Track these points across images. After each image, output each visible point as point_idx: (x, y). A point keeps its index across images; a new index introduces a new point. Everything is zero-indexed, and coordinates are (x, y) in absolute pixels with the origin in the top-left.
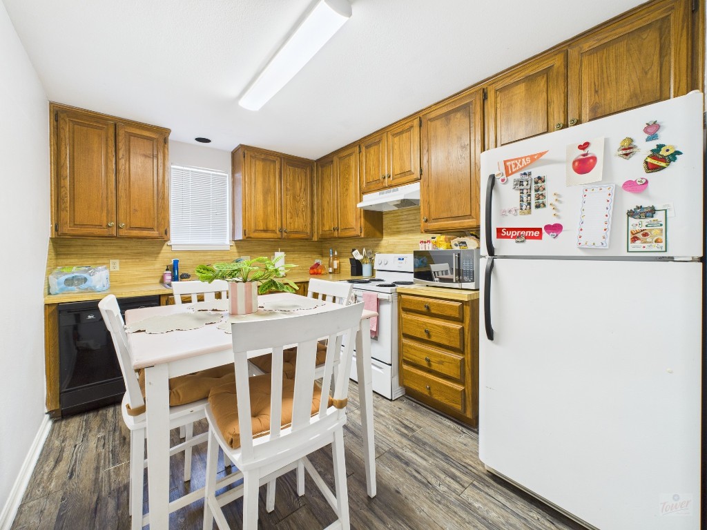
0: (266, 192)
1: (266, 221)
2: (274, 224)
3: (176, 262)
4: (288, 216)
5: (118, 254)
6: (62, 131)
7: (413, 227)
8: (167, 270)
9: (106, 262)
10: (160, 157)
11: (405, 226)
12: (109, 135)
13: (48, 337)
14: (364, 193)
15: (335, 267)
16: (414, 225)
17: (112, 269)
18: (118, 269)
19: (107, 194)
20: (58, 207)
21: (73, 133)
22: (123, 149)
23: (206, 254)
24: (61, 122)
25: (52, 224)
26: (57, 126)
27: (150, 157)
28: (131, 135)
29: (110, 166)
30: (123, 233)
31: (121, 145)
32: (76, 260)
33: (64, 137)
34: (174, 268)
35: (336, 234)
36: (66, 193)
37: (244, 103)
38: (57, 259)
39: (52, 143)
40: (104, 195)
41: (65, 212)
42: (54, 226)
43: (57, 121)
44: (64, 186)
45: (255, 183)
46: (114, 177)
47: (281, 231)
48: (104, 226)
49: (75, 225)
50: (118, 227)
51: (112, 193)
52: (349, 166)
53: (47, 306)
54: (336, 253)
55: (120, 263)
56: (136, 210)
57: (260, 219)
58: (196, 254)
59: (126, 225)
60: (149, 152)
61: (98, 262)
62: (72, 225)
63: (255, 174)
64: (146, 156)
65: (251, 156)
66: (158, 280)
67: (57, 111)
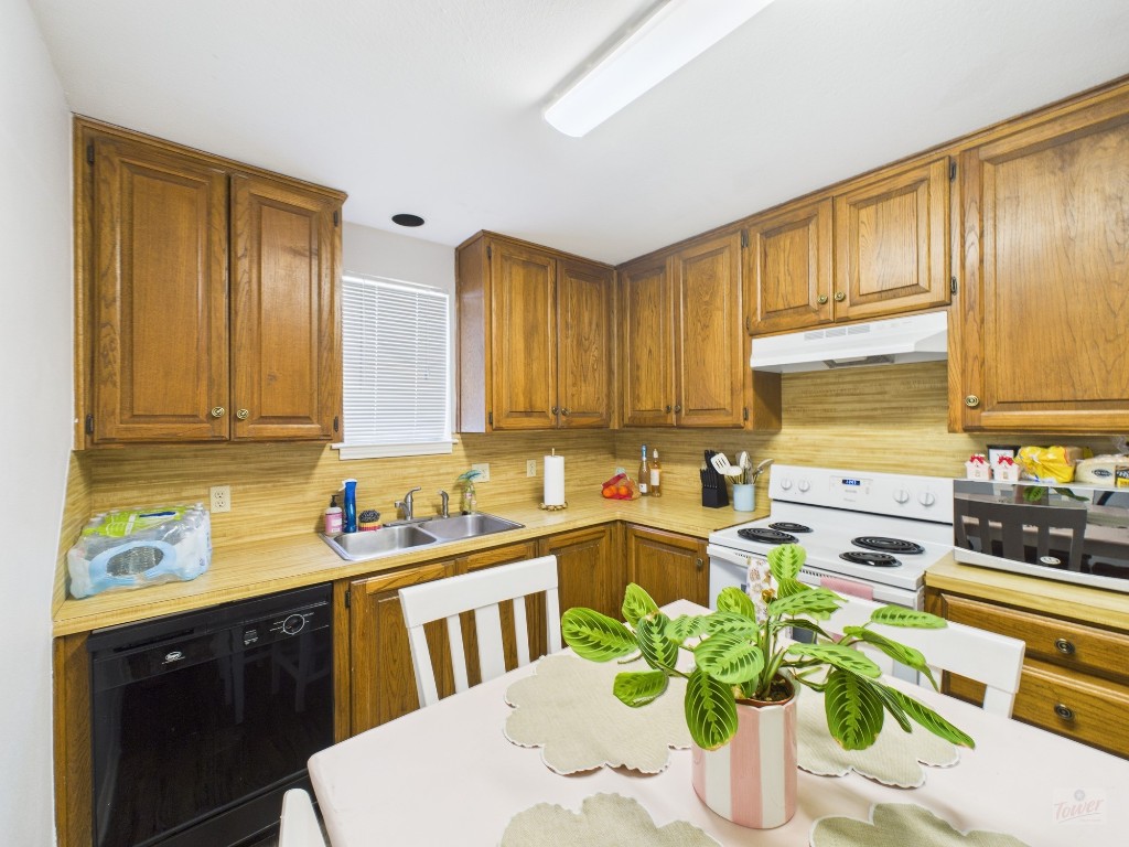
0: (531, 332)
1: (529, 392)
2: (545, 399)
3: (351, 486)
4: (570, 381)
5: (229, 473)
6: (103, 187)
7: (875, 409)
8: (333, 505)
9: (203, 492)
10: (325, 255)
11: (850, 407)
12: (215, 201)
13: (62, 724)
14: (754, 335)
15: (655, 482)
16: (877, 405)
17: (215, 509)
18: (227, 508)
19: (210, 338)
20: (92, 374)
21: (131, 194)
22: (245, 236)
23: (407, 464)
24: (102, 165)
25: (77, 416)
26: (92, 175)
27: (305, 256)
28: (263, 202)
29: (215, 276)
30: (244, 430)
31: (241, 225)
32: (135, 493)
33: (108, 205)
34: (345, 498)
35: (672, 419)
36: (112, 341)
37: (554, 115)
38: (90, 493)
39: (80, 218)
40: (203, 343)
41: (110, 386)
42: (82, 420)
43: (92, 163)
44: (109, 323)
45: (511, 313)
46: (225, 301)
47: (555, 412)
48: (202, 417)
49: (134, 416)
50: (234, 419)
51: (219, 337)
52: (713, 276)
53: (62, 642)
54: (656, 455)
55: (233, 493)
56: (273, 378)
57: (520, 389)
58: (388, 465)
59: (252, 413)
60: (302, 244)
61: (184, 494)
62: (126, 417)
63: (510, 293)
64: (296, 253)
65: (502, 256)
66: (311, 528)
67: (92, 140)
